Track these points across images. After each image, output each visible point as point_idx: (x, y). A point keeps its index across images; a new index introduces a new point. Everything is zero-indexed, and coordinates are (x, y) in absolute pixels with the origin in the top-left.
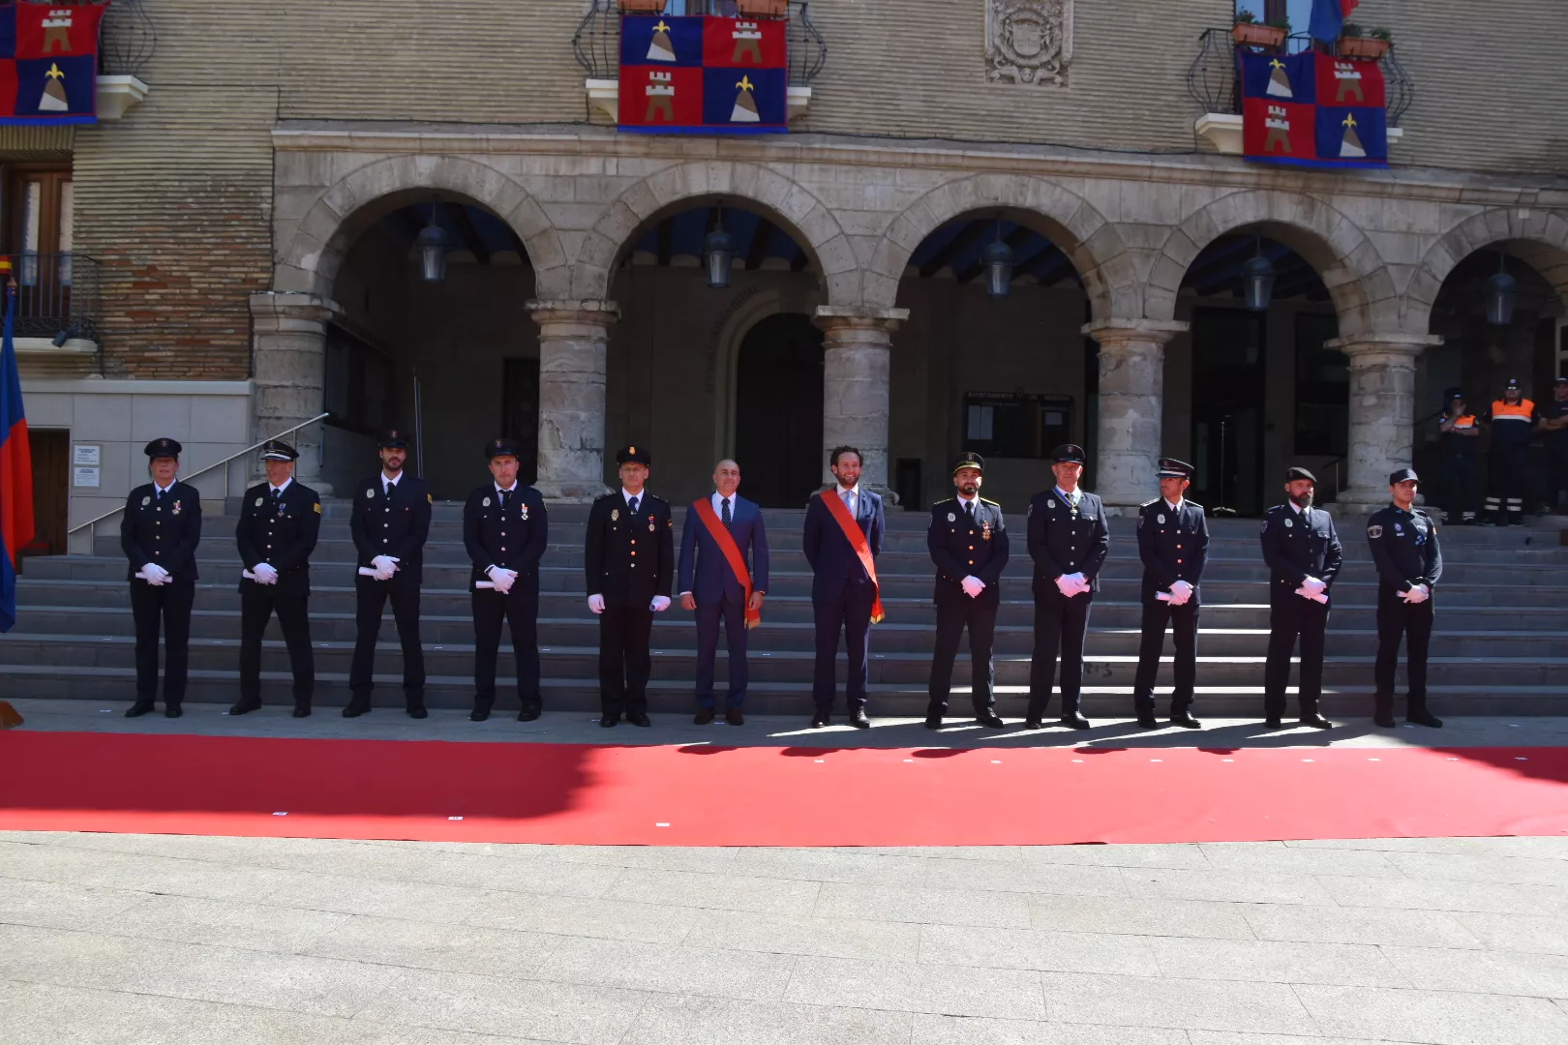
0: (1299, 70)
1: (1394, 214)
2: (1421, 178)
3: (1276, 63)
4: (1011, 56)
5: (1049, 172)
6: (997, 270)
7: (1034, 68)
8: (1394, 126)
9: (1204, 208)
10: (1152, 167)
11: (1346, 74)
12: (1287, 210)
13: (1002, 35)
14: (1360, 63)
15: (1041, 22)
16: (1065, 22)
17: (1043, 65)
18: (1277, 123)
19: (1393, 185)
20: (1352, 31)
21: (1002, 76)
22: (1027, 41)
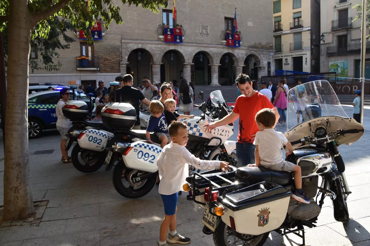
1: (241, 51)
2: (243, 48)
3: (230, 35)
4: (203, 33)
5: (207, 47)
6: (201, 58)
8: (241, 42)
9: (222, 51)
10: (217, 46)
11: (237, 36)
12: (230, 51)
13: (202, 30)
14: (238, 35)
15: (206, 29)
16: (208, 29)
17: (206, 34)
18: (230, 42)
19: (241, 48)
20: (237, 31)
21: (202, 36)
22: (204, 31)
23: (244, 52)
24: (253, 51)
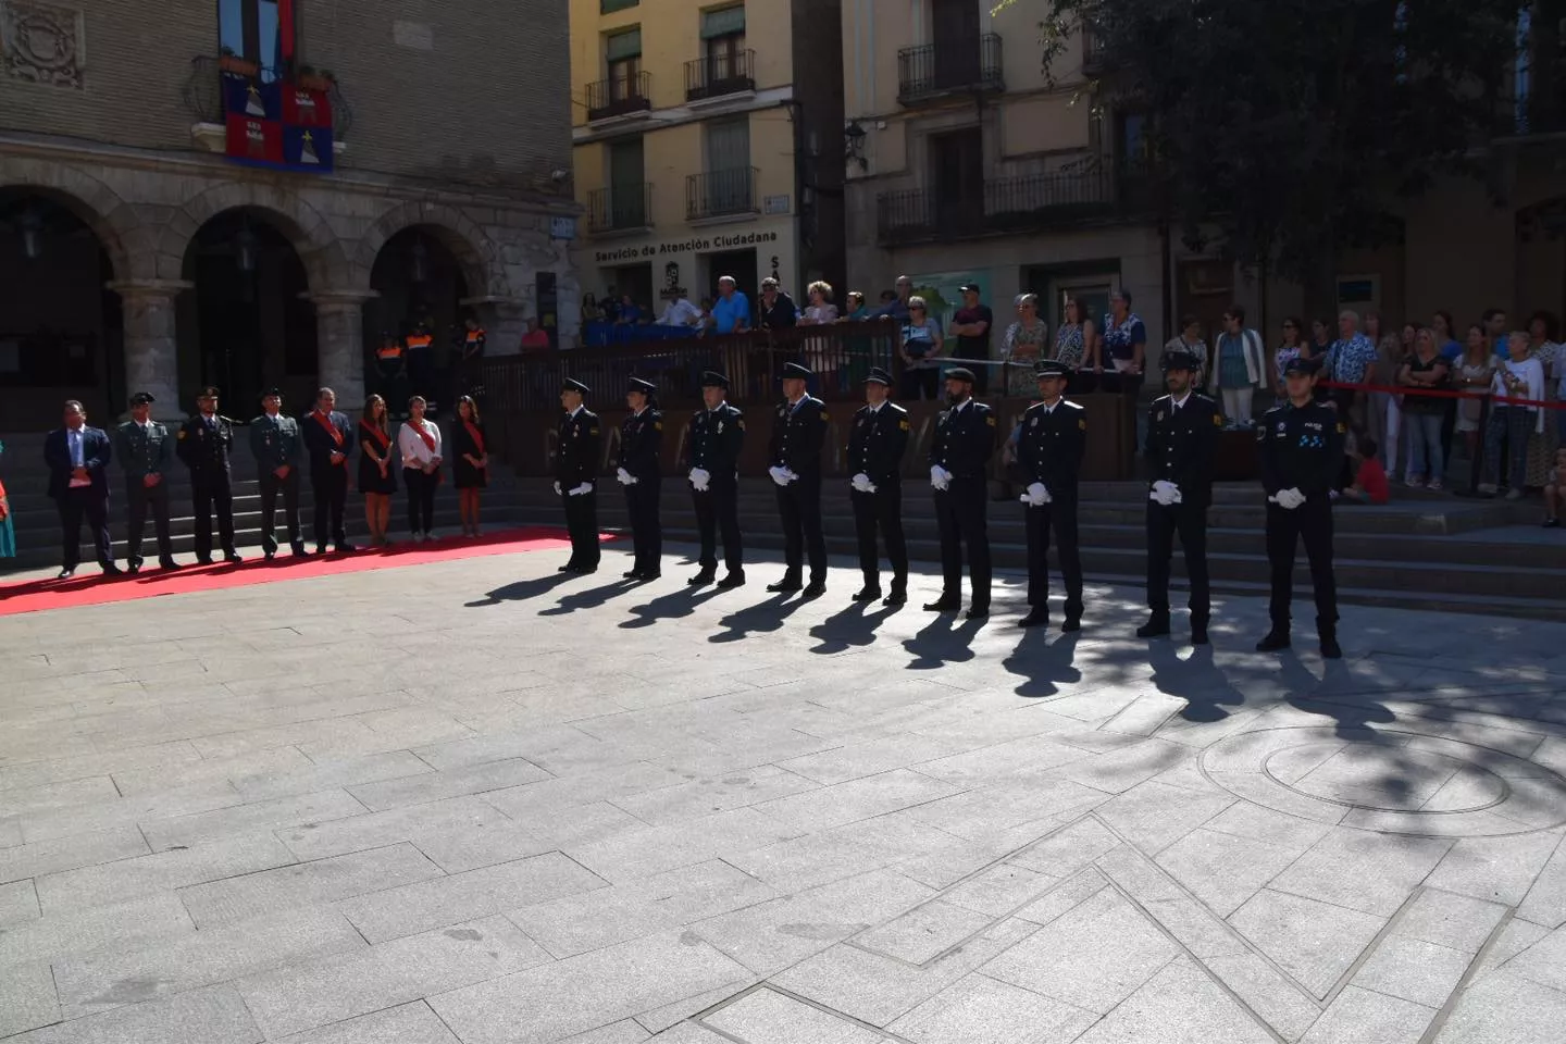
0: (269, 95)
1: (344, 203)
2: (359, 179)
3: (252, 89)
4: (29, 57)
5: (72, 160)
6: (30, 239)
7: (52, 71)
8: (340, 141)
9: (201, 194)
10: (157, 161)
11: (304, 101)
12: (265, 198)
13: (18, 39)
14: (316, 94)
15: (55, 30)
16: (77, 35)
17: (61, 69)
18: (255, 135)
19: (341, 182)
20: (307, 70)
21: (22, 75)
22: (43, 46)
23: (366, 207)
24: (436, 202)
